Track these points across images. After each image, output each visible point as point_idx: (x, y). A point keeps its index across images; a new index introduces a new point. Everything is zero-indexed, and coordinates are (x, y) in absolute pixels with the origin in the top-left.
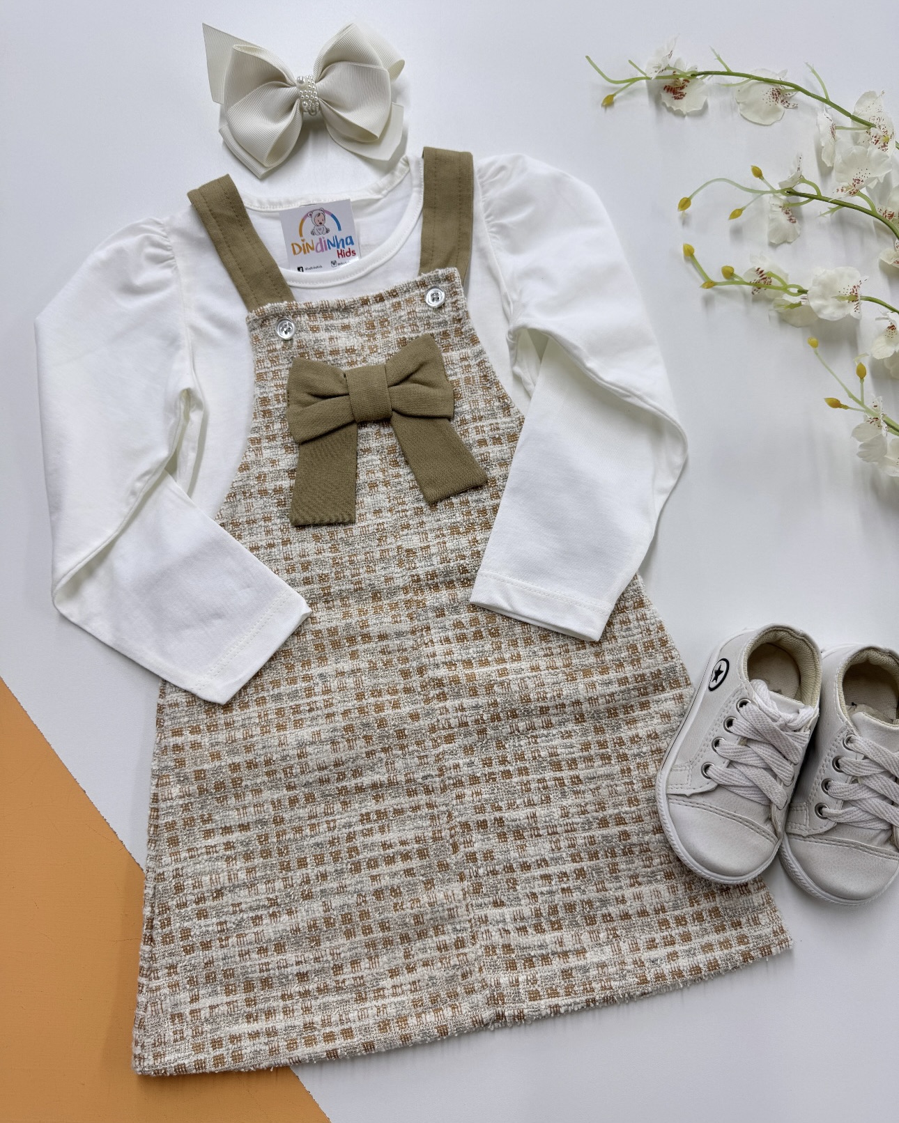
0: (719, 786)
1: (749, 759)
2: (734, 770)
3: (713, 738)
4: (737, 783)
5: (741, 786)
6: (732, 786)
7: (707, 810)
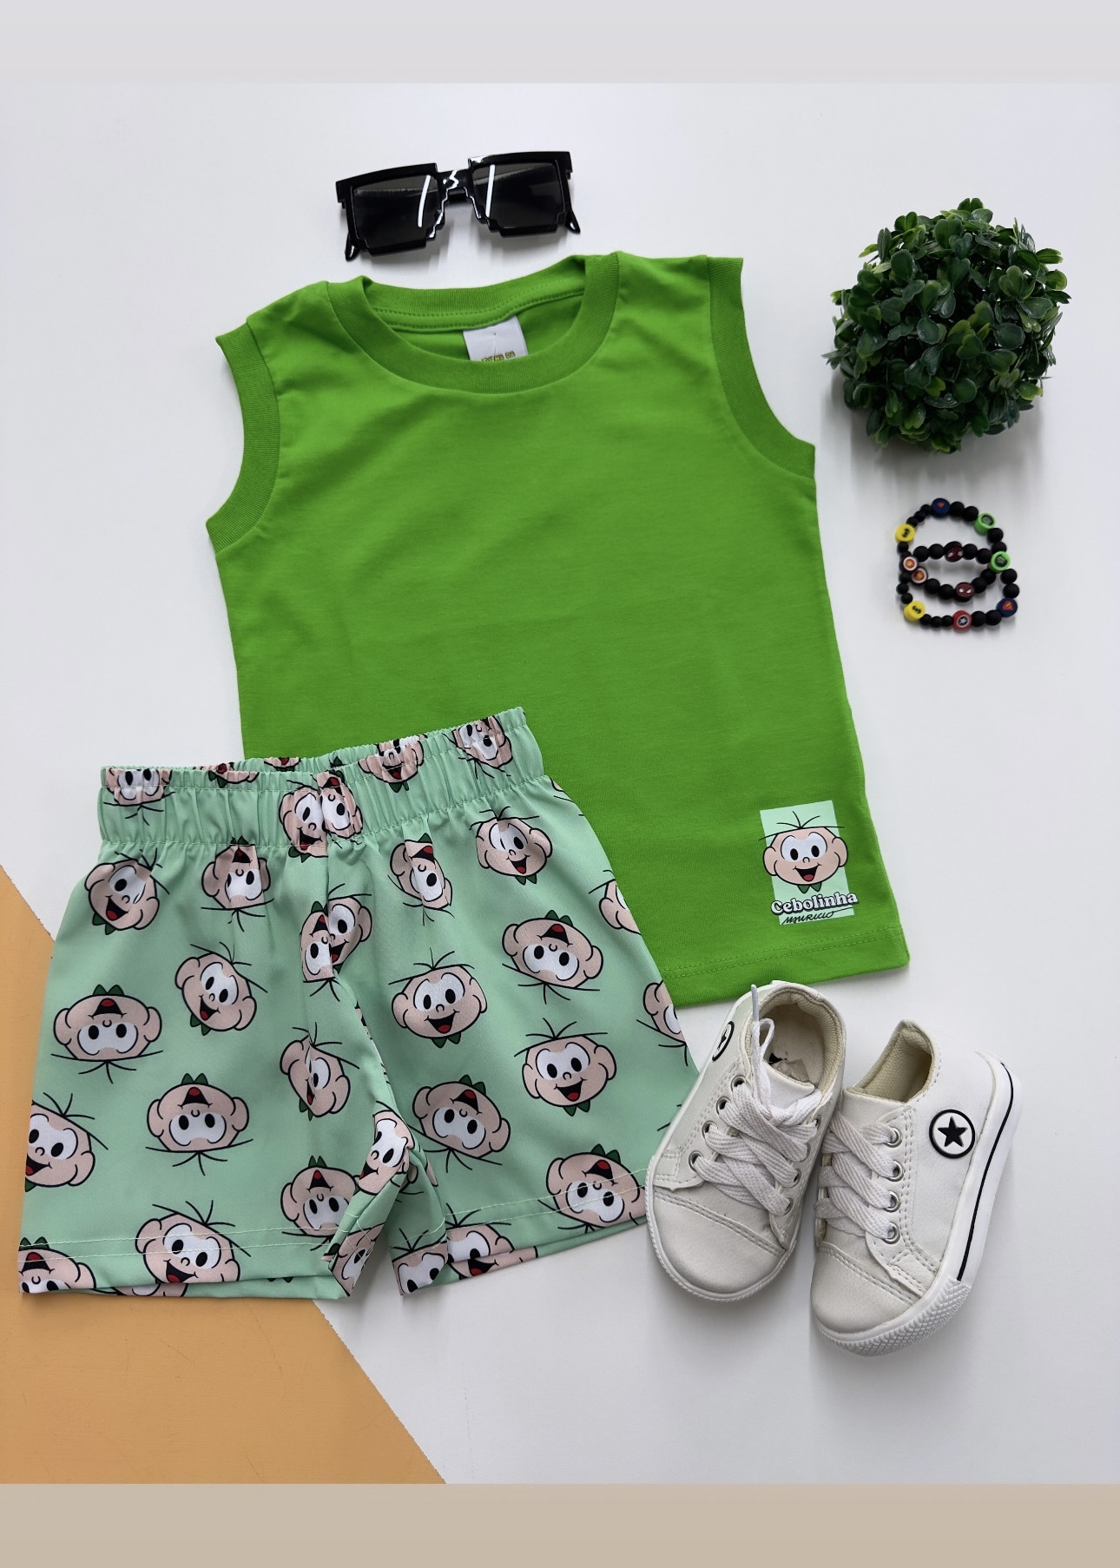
0: (706, 1183)
1: (740, 1153)
2: (723, 1165)
3: (704, 1121)
4: (726, 1182)
5: (731, 1186)
6: (721, 1184)
7: (694, 1210)
